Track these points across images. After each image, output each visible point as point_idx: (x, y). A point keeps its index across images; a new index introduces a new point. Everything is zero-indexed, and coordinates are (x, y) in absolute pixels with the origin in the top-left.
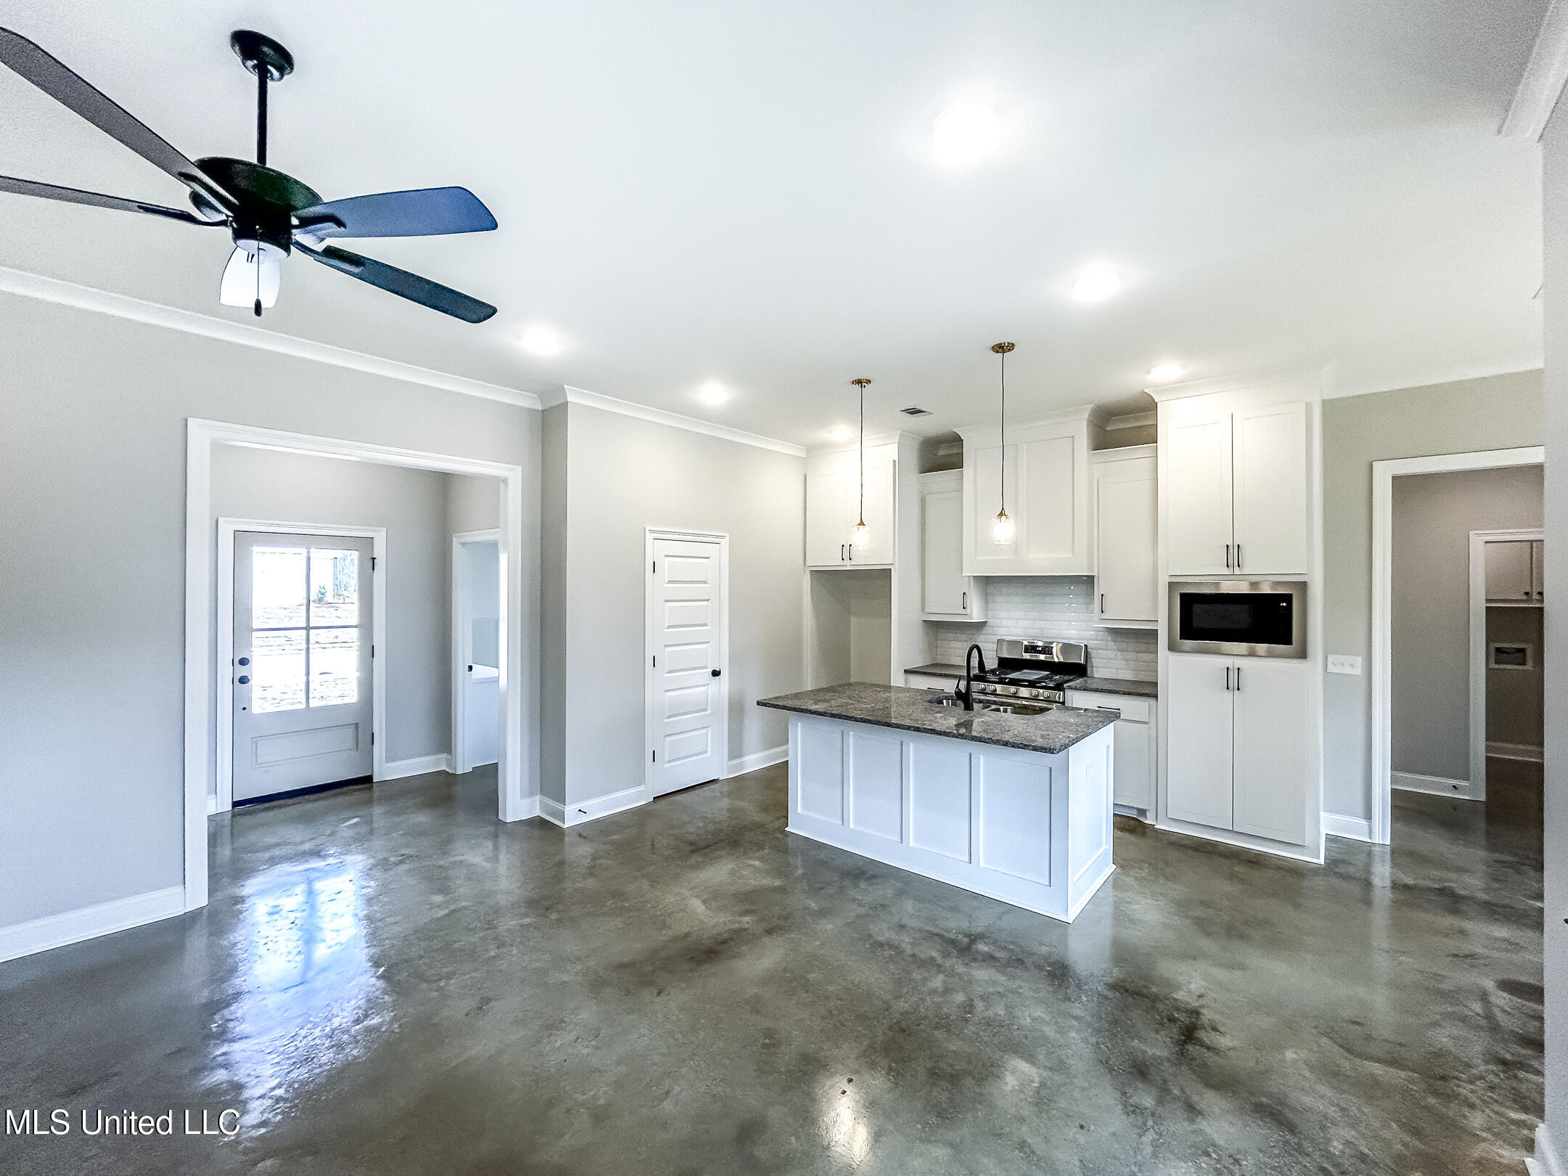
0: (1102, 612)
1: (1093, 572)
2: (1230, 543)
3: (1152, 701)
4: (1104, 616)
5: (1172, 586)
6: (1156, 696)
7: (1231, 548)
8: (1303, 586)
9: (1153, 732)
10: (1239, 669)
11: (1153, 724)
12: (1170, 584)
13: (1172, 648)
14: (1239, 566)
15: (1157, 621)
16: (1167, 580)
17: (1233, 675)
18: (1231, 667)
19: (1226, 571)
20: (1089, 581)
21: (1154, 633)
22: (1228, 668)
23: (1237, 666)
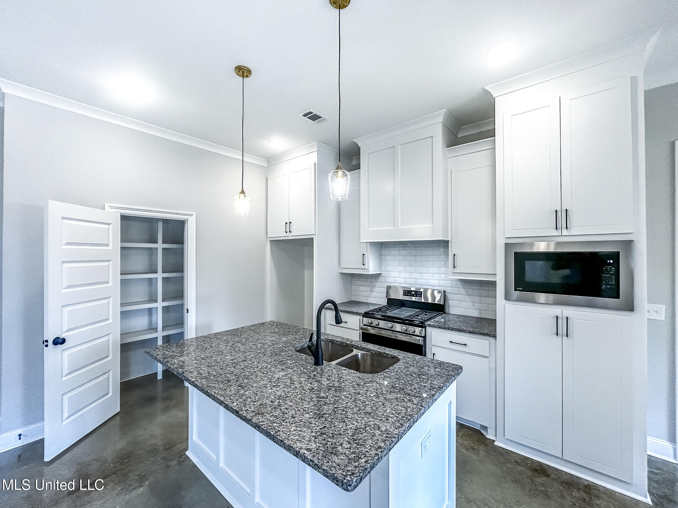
0: (454, 267)
1: (448, 238)
2: (559, 209)
3: (492, 340)
4: (456, 271)
5: (508, 246)
6: (495, 336)
7: (559, 214)
8: (628, 244)
9: (493, 365)
10: (567, 318)
11: (492, 359)
12: (506, 244)
13: (507, 297)
14: (567, 228)
15: (496, 274)
16: (504, 241)
17: (562, 324)
18: (560, 316)
19: (555, 233)
20: (444, 244)
21: (493, 284)
22: (557, 317)
23: (565, 315)
